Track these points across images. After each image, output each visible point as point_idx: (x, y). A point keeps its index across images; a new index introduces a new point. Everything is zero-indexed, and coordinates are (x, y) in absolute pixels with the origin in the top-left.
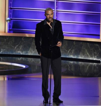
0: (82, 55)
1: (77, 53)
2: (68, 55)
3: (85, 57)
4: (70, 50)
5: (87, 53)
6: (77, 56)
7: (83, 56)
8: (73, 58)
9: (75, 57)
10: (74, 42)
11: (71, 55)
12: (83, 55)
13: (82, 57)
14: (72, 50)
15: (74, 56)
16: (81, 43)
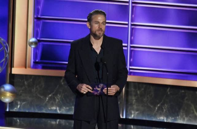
0: (184, 116)
1: (173, 112)
2: (155, 115)
3: (189, 120)
4: (159, 105)
5: (193, 113)
6: (173, 118)
7: (186, 119)
8: (165, 121)
9: (170, 120)
10: (168, 89)
11: (161, 115)
12: (187, 116)
13: (184, 119)
14: (163, 104)
15: (167, 117)
16: (183, 91)
